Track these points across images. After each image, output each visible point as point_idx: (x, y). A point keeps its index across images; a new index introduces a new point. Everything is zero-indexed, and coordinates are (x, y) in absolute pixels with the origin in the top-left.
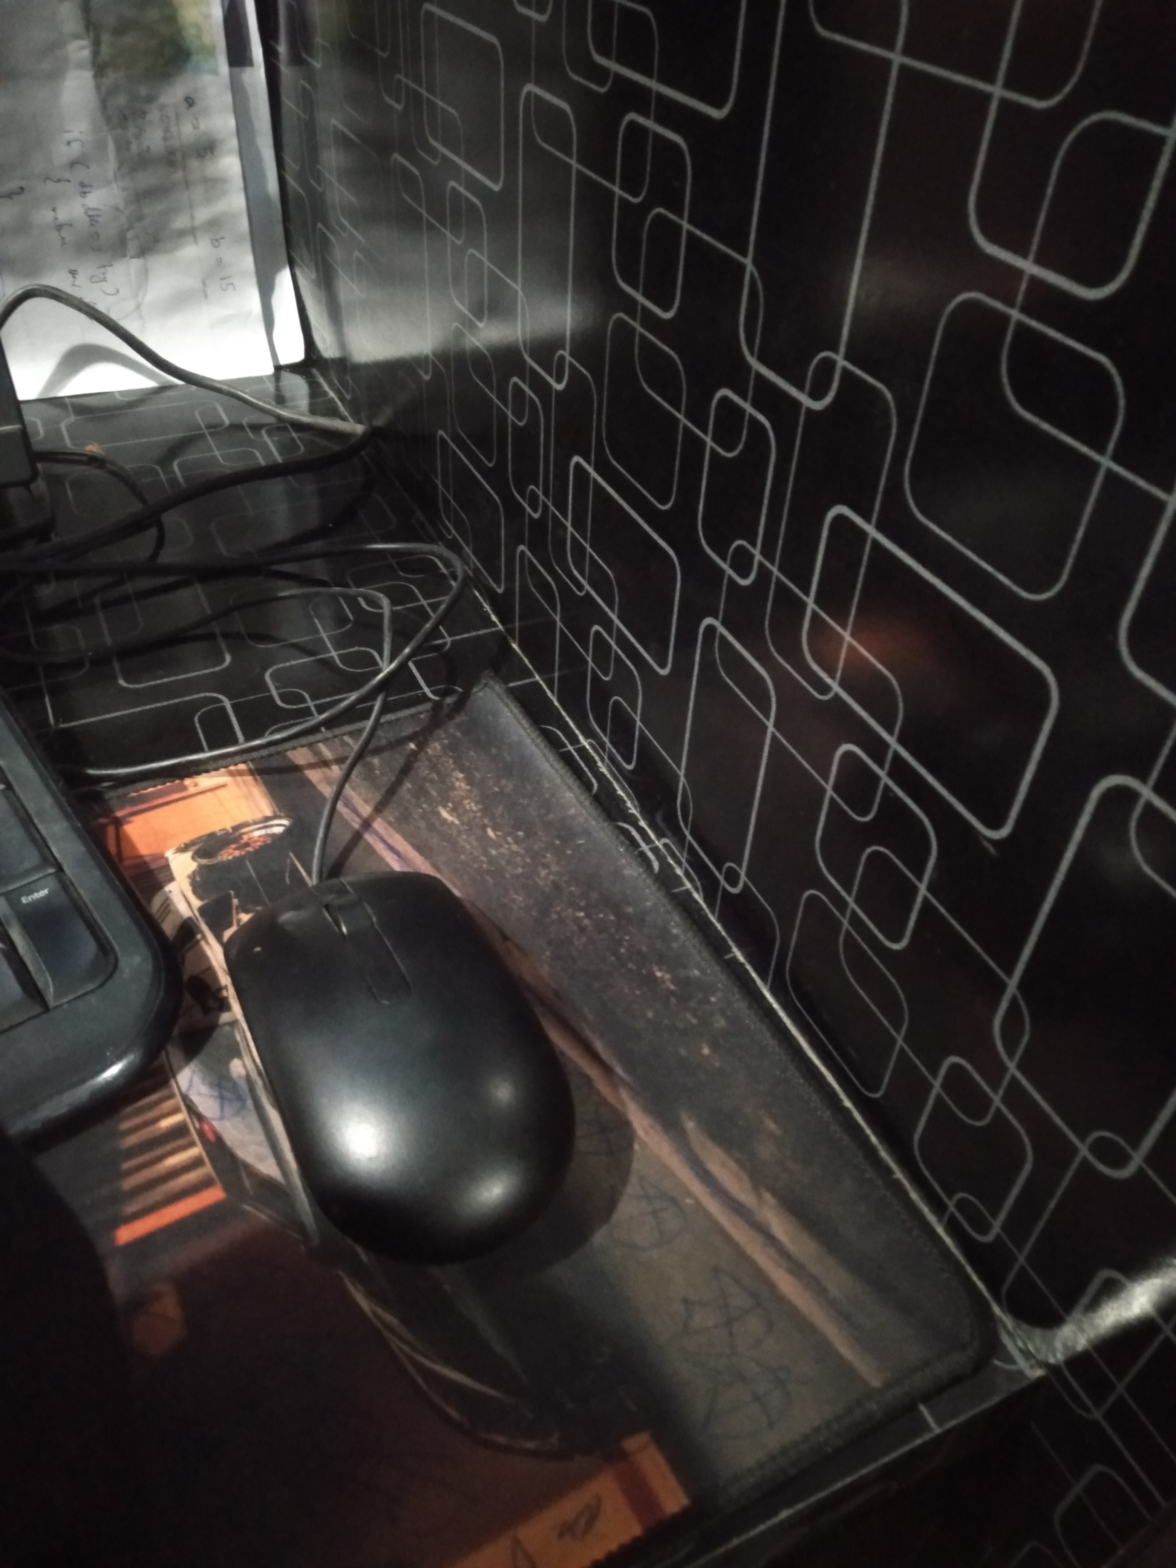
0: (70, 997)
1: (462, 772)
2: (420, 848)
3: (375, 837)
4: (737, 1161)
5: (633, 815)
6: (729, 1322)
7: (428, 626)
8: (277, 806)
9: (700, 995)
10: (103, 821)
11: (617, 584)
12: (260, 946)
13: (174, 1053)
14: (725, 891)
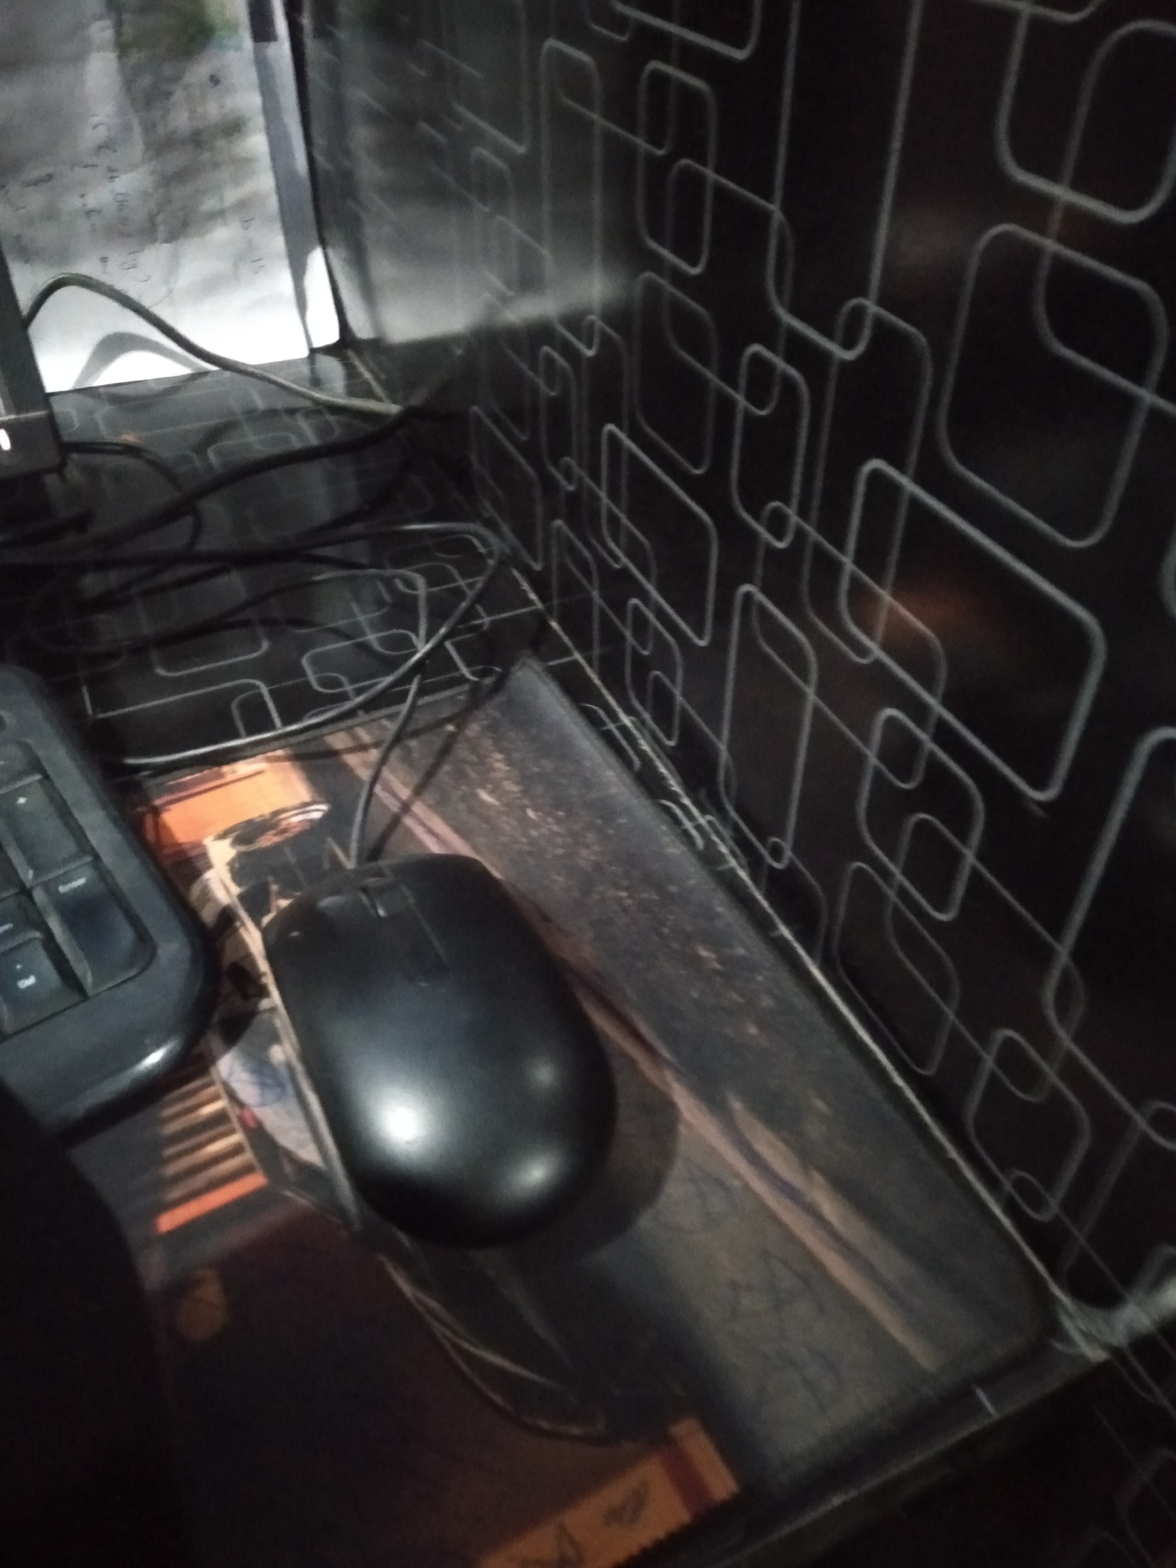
0: (109, 985)
1: (501, 753)
2: (459, 831)
3: (415, 821)
4: (785, 1141)
5: (676, 792)
6: (779, 1306)
7: (464, 605)
8: (316, 791)
9: (746, 974)
10: (140, 809)
11: (654, 554)
12: (297, 931)
13: (214, 1041)
14: (771, 868)
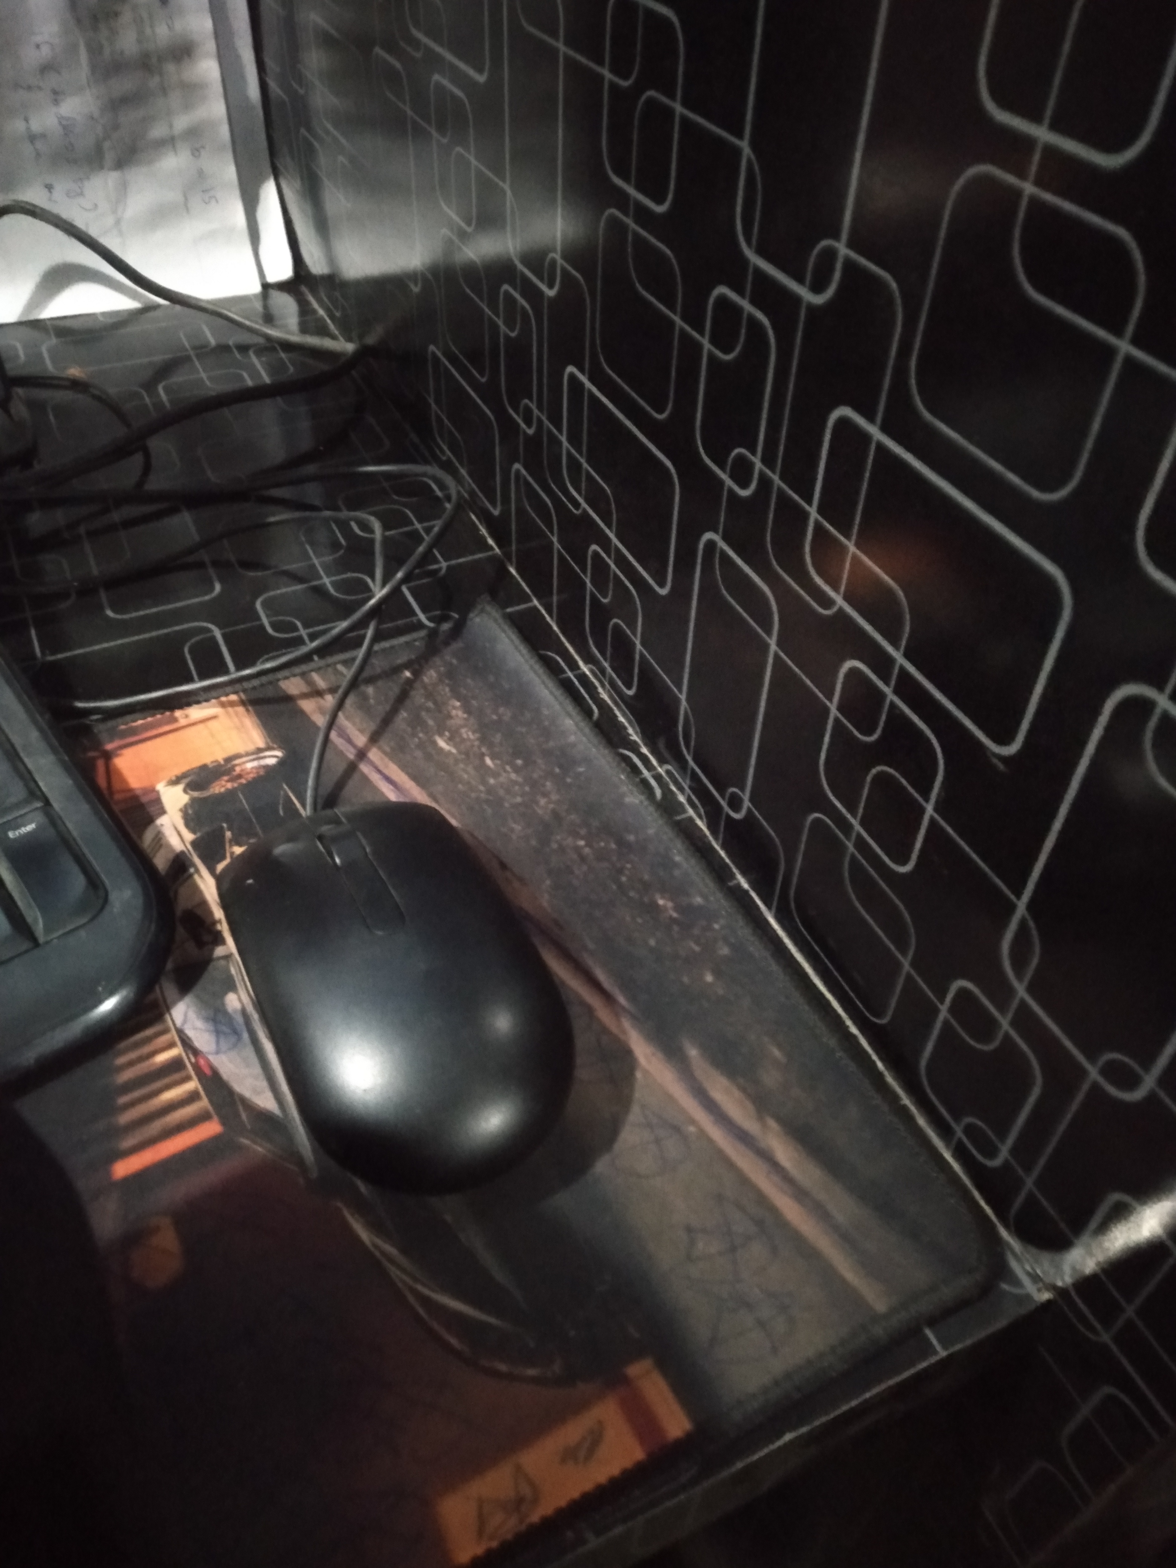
0: (61, 932)
1: (459, 700)
2: (416, 778)
3: (371, 768)
4: (743, 1090)
5: (635, 742)
6: (733, 1249)
7: (421, 549)
8: (269, 736)
9: (704, 923)
10: (92, 754)
11: (615, 501)
12: (252, 878)
13: (169, 988)
14: (728, 817)
